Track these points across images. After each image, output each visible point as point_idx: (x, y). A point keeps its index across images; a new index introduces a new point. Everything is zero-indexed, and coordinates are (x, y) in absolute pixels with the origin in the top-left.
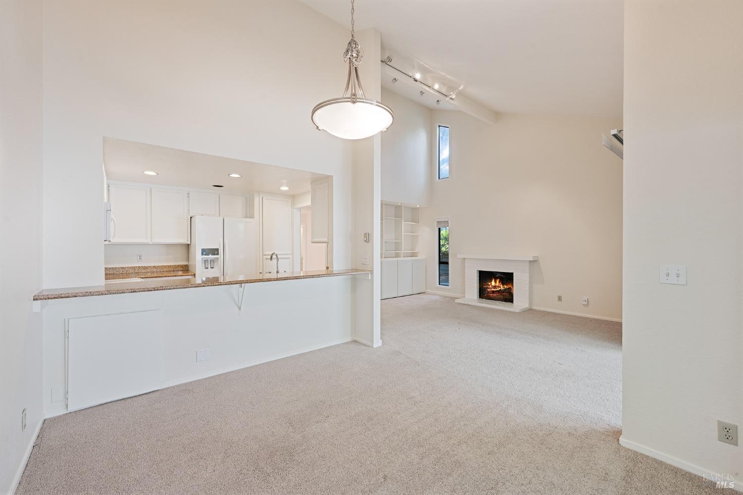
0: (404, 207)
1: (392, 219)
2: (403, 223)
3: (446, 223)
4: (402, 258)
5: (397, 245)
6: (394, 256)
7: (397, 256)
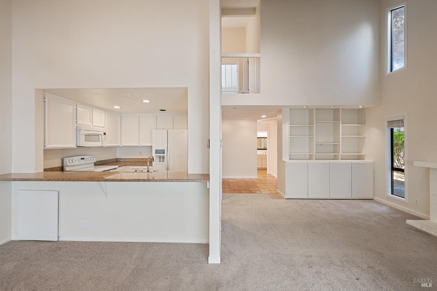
0: (342, 109)
1: (331, 123)
2: (341, 125)
3: (401, 122)
4: (340, 161)
5: (336, 147)
6: (333, 158)
7: (335, 158)
